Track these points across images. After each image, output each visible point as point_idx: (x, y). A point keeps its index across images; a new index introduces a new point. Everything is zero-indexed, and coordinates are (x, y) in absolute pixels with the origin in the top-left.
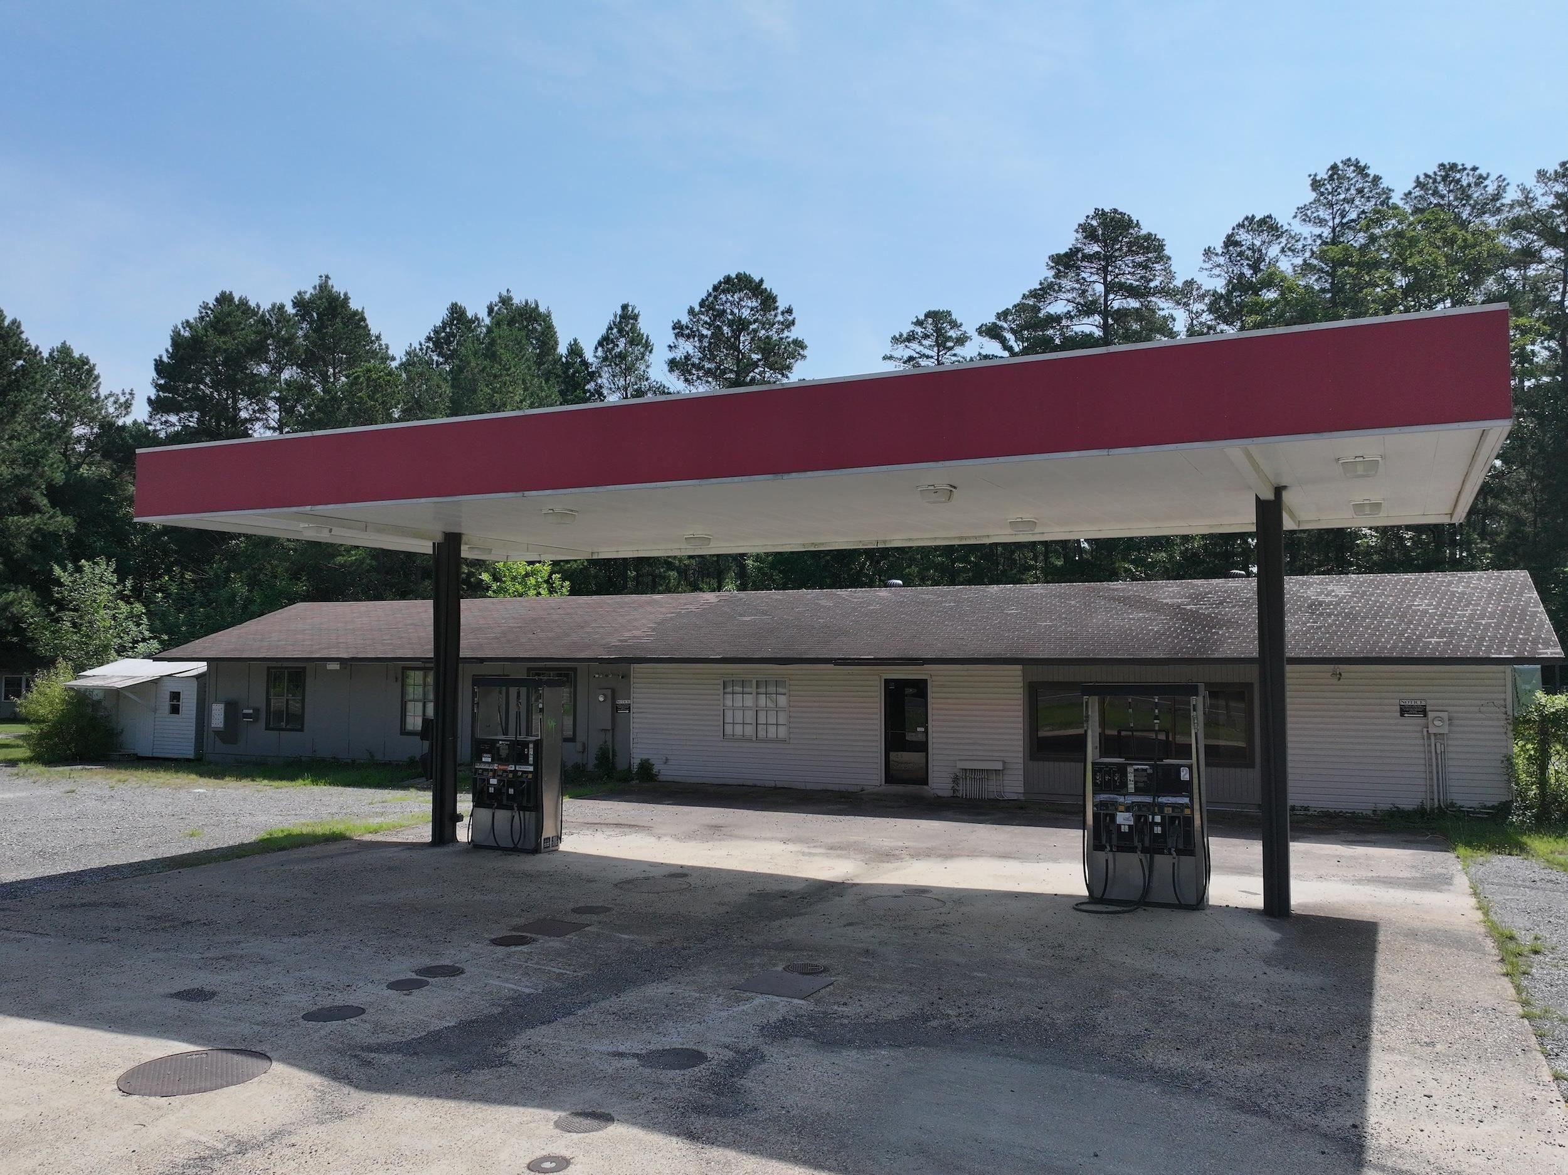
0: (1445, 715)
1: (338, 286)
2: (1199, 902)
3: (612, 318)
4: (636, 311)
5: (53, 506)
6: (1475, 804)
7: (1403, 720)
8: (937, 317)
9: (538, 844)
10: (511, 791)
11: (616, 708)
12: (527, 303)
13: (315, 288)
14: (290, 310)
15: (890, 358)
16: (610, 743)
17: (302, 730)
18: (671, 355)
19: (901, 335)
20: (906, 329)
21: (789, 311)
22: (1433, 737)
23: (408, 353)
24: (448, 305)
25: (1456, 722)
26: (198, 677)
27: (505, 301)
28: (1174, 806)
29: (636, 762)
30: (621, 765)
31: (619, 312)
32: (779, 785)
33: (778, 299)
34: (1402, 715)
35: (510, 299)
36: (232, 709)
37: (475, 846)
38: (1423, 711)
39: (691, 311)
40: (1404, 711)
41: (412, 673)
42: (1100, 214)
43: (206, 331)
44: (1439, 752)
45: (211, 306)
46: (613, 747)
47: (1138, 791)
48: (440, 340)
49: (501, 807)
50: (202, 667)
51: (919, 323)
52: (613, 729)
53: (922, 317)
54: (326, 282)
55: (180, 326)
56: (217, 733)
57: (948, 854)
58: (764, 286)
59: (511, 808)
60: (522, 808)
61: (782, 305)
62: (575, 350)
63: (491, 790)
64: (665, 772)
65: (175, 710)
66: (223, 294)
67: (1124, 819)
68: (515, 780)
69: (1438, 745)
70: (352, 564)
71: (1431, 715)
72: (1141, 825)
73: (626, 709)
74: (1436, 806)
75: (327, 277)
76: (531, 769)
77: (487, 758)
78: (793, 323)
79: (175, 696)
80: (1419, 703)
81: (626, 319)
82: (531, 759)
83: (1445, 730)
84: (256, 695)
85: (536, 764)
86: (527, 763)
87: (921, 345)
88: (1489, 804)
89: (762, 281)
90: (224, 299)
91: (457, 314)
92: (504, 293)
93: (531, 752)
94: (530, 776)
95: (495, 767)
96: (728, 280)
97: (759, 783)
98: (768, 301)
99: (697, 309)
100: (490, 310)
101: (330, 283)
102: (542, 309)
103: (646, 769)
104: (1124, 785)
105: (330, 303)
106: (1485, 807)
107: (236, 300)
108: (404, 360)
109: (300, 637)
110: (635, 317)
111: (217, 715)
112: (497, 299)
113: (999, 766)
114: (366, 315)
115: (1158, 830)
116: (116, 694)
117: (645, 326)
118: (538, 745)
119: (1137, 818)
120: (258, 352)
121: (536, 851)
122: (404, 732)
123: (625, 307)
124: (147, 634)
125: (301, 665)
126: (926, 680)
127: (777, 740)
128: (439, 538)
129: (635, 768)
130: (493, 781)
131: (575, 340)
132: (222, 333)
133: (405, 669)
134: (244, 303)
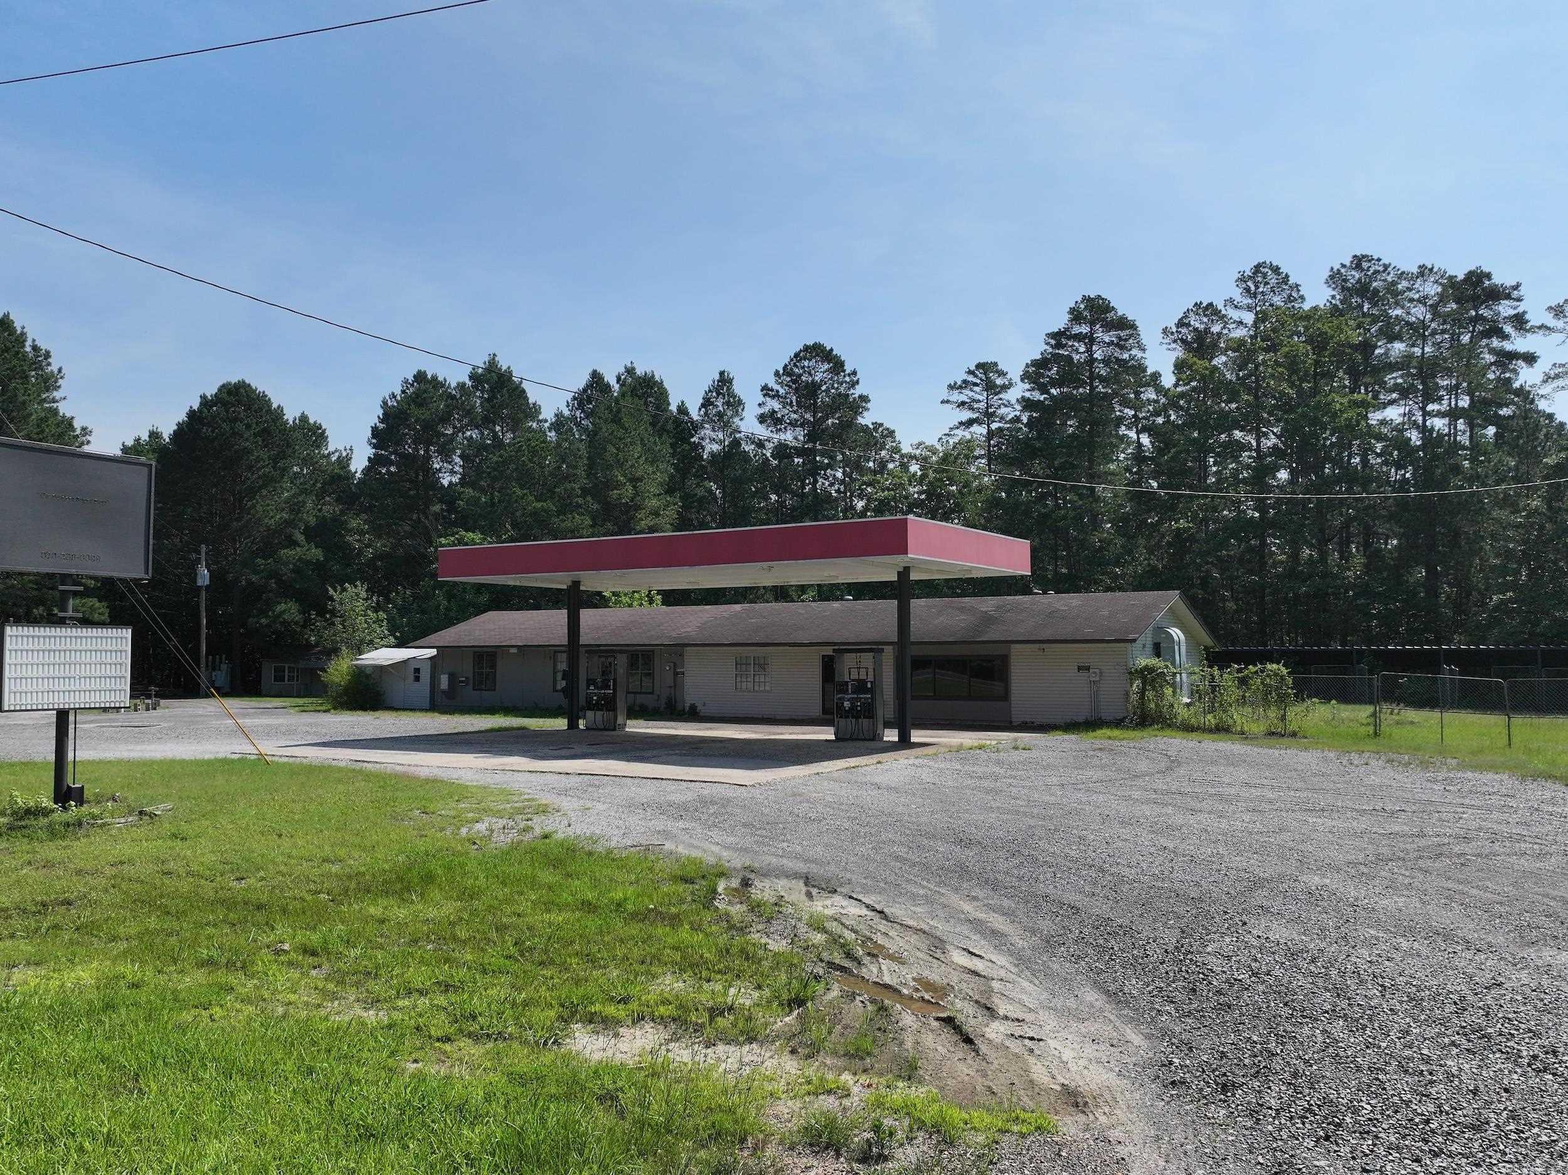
0: (1097, 671)
1: (503, 364)
3: (711, 383)
4: (731, 376)
5: (308, 541)
6: (1111, 718)
7: (1079, 674)
8: (986, 367)
9: (615, 726)
10: (603, 702)
11: (676, 674)
12: (646, 374)
13: (485, 363)
14: (469, 383)
15: (948, 402)
16: (673, 695)
17: (494, 690)
18: (761, 411)
19: (955, 383)
20: (960, 377)
21: (854, 373)
22: (1092, 683)
23: (556, 415)
24: (590, 370)
25: (1102, 674)
26: (431, 658)
27: (630, 371)
28: (865, 698)
29: (687, 704)
30: (679, 707)
31: (717, 377)
33: (846, 363)
34: (1078, 671)
35: (634, 369)
36: (452, 677)
37: (588, 729)
38: (1088, 669)
39: (777, 374)
40: (1079, 669)
42: (1087, 299)
43: (409, 405)
44: (1095, 690)
45: (410, 381)
46: (675, 697)
47: (853, 693)
48: (581, 399)
49: (599, 710)
50: (434, 652)
51: (971, 372)
52: (675, 686)
53: (973, 368)
54: (494, 359)
55: (387, 398)
56: (444, 692)
58: (834, 353)
59: (602, 710)
60: (608, 710)
61: (848, 368)
62: (682, 410)
63: (594, 702)
64: (704, 711)
65: (417, 679)
66: (419, 372)
67: (847, 704)
68: (605, 697)
69: (1095, 687)
71: (1091, 671)
72: (853, 706)
73: (682, 674)
74: (1093, 719)
75: (494, 355)
76: (612, 692)
77: (592, 687)
78: (857, 382)
79: (417, 670)
80: (1086, 665)
81: (724, 381)
82: (612, 686)
83: (1098, 679)
84: (467, 669)
85: (614, 689)
86: (610, 689)
87: (972, 390)
89: (832, 350)
90: (420, 377)
91: (596, 379)
92: (629, 365)
93: (612, 683)
94: (611, 695)
95: (596, 691)
96: (807, 348)
98: (838, 365)
99: (781, 372)
100: (619, 379)
101: (497, 359)
102: (657, 378)
103: (693, 708)
104: (847, 690)
105: (497, 376)
106: (1116, 720)
107: (429, 377)
108: (553, 420)
109: (492, 633)
110: (730, 381)
111: (444, 682)
112: (623, 370)
115: (859, 708)
116: (380, 669)
117: (738, 388)
118: (615, 681)
120: (445, 419)
121: (614, 730)
123: (722, 373)
124: (386, 632)
125: (493, 650)
127: (765, 691)
128: (570, 584)
129: (687, 709)
130: (595, 698)
131: (682, 402)
132: (420, 405)
134: (434, 378)
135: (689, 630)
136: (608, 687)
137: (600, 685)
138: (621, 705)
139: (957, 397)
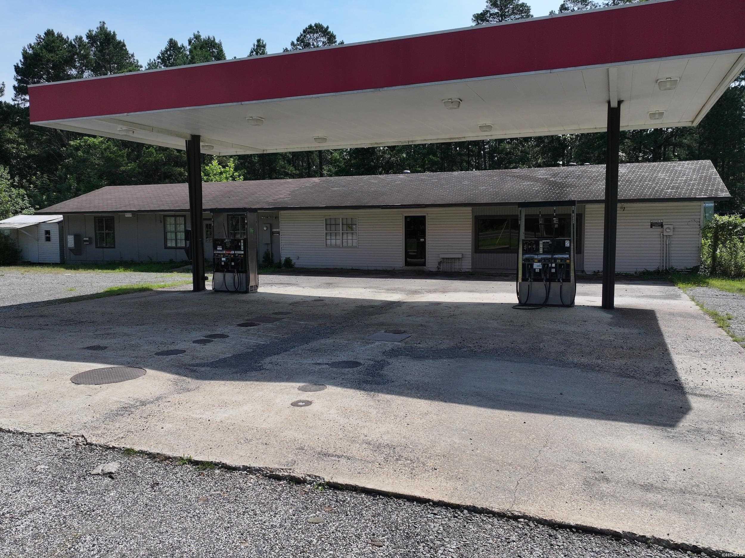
0: (671, 227)
2: (571, 304)
3: (253, 47)
4: (264, 43)
6: (683, 268)
7: (651, 230)
9: (247, 289)
10: (233, 264)
11: (272, 233)
12: (209, 38)
13: (98, 28)
14: (85, 39)
16: (270, 250)
17: (114, 248)
22: (665, 237)
23: (149, 64)
24: (168, 40)
25: (676, 230)
26: (59, 223)
27: (197, 37)
28: (562, 259)
29: (283, 259)
30: (276, 261)
31: (256, 43)
32: (354, 268)
33: (337, 37)
34: (651, 227)
35: (200, 36)
36: (78, 238)
37: (216, 291)
38: (662, 225)
39: (293, 44)
40: (652, 225)
41: (168, 219)
43: (42, 50)
44: (667, 244)
45: (42, 37)
46: (272, 252)
47: (544, 252)
48: (164, 58)
49: (229, 271)
50: (60, 218)
52: (271, 244)
54: (103, 25)
55: (26, 48)
56: (71, 250)
57: (444, 291)
58: (329, 30)
59: (233, 272)
60: (238, 272)
63: (223, 263)
64: (298, 263)
65: (48, 239)
66: (48, 31)
67: (537, 266)
68: (235, 258)
69: (667, 240)
70: (130, 170)
71: (665, 227)
72: (546, 268)
73: (278, 234)
74: (664, 269)
75: (104, 23)
76: (243, 252)
77: (219, 248)
79: (48, 232)
80: (660, 221)
81: (260, 47)
82: (242, 247)
83: (671, 234)
84: (89, 231)
85: (245, 250)
86: (240, 250)
88: (688, 267)
89: (328, 27)
90: (49, 33)
91: (172, 44)
92: (196, 33)
93: (242, 244)
94: (242, 256)
95: (224, 252)
96: (310, 27)
97: (344, 267)
98: (331, 38)
99: (295, 42)
100: (190, 42)
101: (106, 26)
102: (217, 41)
103: (288, 262)
104: (538, 250)
105: (106, 37)
106: (687, 269)
107: (56, 34)
108: (147, 68)
109: (109, 202)
110: (264, 46)
111: (71, 241)
112: (192, 37)
113: (460, 256)
114: (126, 43)
115: (553, 270)
116: (16, 231)
118: (245, 241)
119: (544, 265)
120: (70, 62)
121: (246, 292)
122: (166, 247)
123: (259, 41)
124: (28, 205)
125: (111, 214)
126: (425, 216)
127: (352, 247)
128: (189, 138)
129: (283, 262)
130: (223, 259)
132: (50, 51)
133: (165, 216)
134: (60, 36)
135: (282, 196)
136: (238, 248)
137: (228, 246)
138: (252, 265)
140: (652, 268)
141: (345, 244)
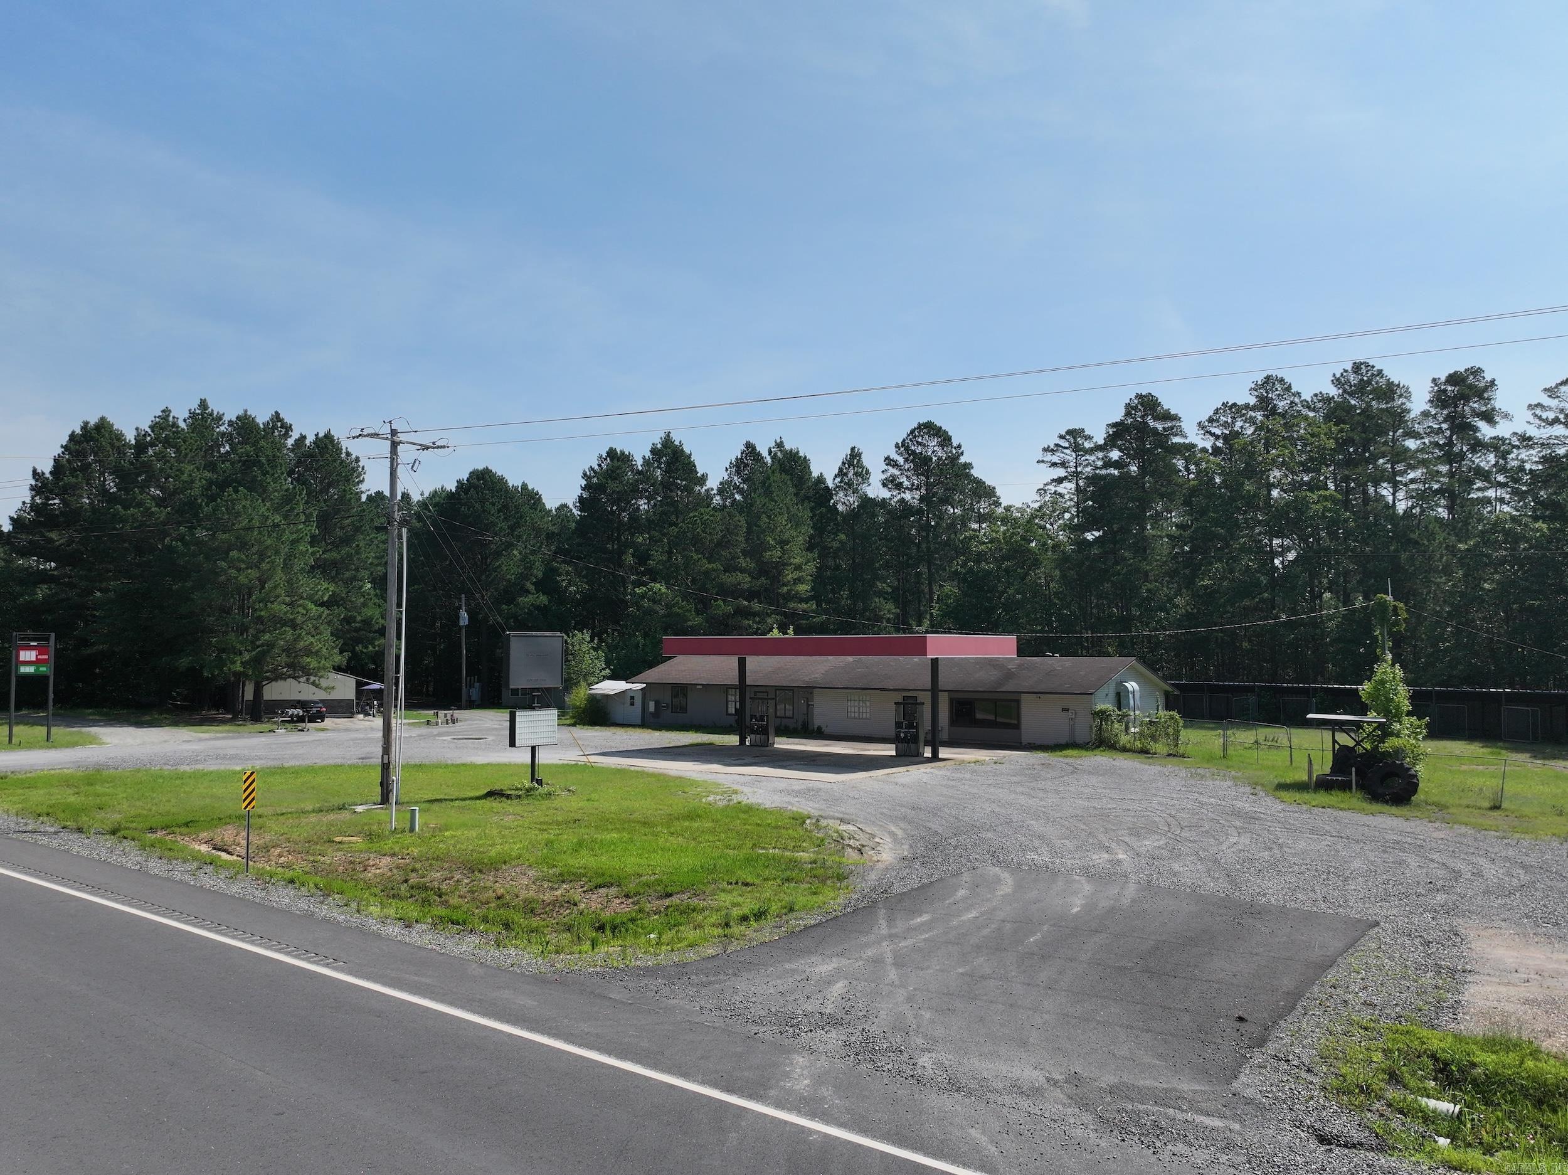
0: (1073, 712)
1: (676, 439)
3: (844, 457)
4: (860, 451)
6: (1082, 742)
8: (1073, 433)
9: (768, 744)
10: (761, 730)
11: (808, 705)
12: (793, 449)
13: (662, 439)
14: (650, 457)
15: (1043, 461)
16: (806, 719)
17: (687, 713)
18: (883, 477)
19: (1049, 447)
20: (1052, 441)
21: (959, 446)
22: (1071, 719)
24: (745, 442)
25: (1077, 714)
26: (642, 690)
27: (780, 445)
29: (816, 727)
31: (849, 452)
33: (953, 438)
34: (1062, 712)
35: (783, 444)
36: (657, 704)
37: (751, 745)
39: (897, 446)
40: (1063, 710)
41: (730, 690)
45: (604, 456)
46: (808, 721)
48: (739, 466)
49: (758, 734)
50: (643, 686)
51: (1062, 437)
52: (808, 714)
53: (1063, 434)
54: (669, 435)
55: (587, 470)
56: (651, 713)
58: (943, 429)
60: (763, 734)
61: (955, 443)
62: (821, 480)
63: (755, 729)
64: (826, 730)
65: (632, 704)
66: (611, 449)
68: (762, 726)
69: (1072, 722)
71: (1070, 711)
73: (812, 707)
74: (1071, 743)
75: (669, 432)
77: (754, 720)
78: (962, 453)
79: (632, 698)
80: (1067, 707)
81: (854, 458)
83: (1073, 716)
84: (667, 698)
85: (767, 722)
87: (1063, 452)
88: (1086, 742)
89: (942, 426)
90: (612, 453)
91: (751, 449)
92: (779, 440)
94: (766, 725)
95: (756, 723)
96: (920, 427)
98: (945, 439)
99: (900, 445)
100: (770, 452)
101: (671, 435)
102: (801, 454)
103: (819, 728)
105: (674, 455)
107: (619, 452)
108: (718, 487)
109: (683, 672)
110: (860, 455)
111: (652, 706)
112: (774, 444)
114: (696, 464)
116: (607, 697)
117: (866, 461)
118: (767, 716)
121: (767, 746)
122: (728, 714)
123: (853, 449)
125: (685, 687)
126: (917, 697)
127: (866, 719)
129: (816, 729)
131: (821, 474)
132: (614, 479)
134: (623, 454)
135: (816, 675)
136: (764, 721)
137: (758, 718)
138: (771, 730)
139: (1049, 457)
140: (1063, 742)
141: (861, 716)
